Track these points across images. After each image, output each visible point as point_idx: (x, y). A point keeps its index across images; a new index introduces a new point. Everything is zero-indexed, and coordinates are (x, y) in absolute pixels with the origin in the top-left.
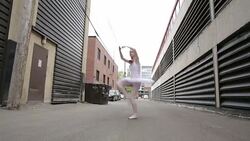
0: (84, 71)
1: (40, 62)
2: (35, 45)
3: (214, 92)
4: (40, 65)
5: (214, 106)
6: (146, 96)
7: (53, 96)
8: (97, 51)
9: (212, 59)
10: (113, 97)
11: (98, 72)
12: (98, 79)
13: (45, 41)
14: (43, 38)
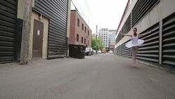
0: (68, 36)
1: (39, 32)
2: (35, 20)
3: (158, 54)
4: (38, 34)
5: (158, 63)
6: (111, 52)
7: (48, 54)
8: (77, 21)
9: (158, 30)
10: (88, 53)
11: (78, 35)
12: (78, 40)
13: (41, 17)
14: (39, 15)
